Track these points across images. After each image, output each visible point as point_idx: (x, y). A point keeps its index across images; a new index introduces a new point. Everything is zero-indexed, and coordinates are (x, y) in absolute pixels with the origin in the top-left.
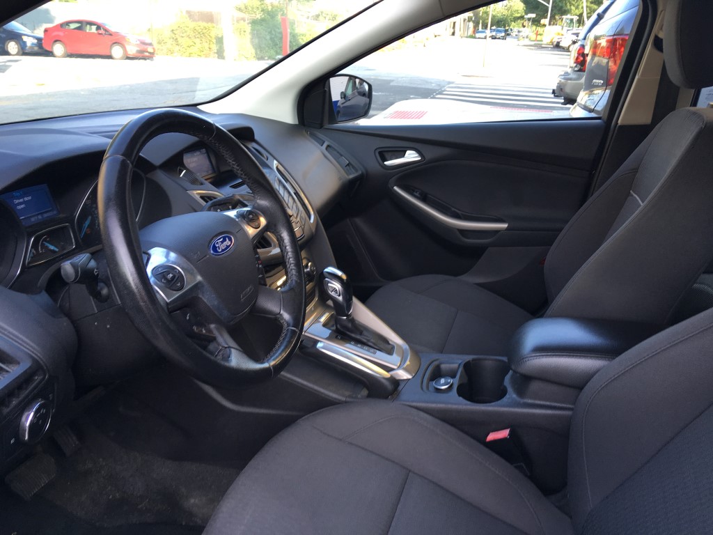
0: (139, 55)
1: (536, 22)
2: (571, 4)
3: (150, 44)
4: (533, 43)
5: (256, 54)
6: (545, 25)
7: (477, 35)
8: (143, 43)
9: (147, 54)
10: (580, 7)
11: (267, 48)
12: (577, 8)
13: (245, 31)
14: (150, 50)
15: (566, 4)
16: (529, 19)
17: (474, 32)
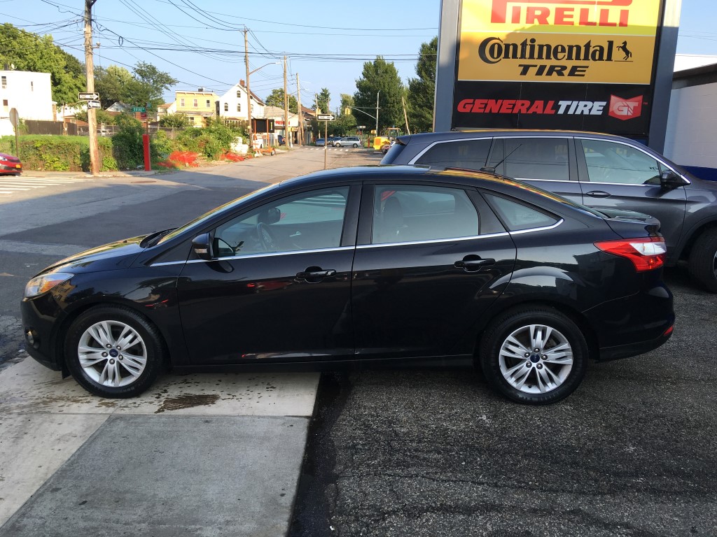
0: (7, 171)
1: (367, 131)
2: (395, 117)
3: (18, 161)
4: (366, 150)
5: (118, 164)
6: (374, 135)
7: (318, 143)
8: (11, 160)
9: (14, 170)
10: (402, 119)
11: (127, 158)
12: (400, 120)
13: (108, 147)
14: (18, 166)
15: (390, 117)
16: (361, 130)
17: (314, 140)
